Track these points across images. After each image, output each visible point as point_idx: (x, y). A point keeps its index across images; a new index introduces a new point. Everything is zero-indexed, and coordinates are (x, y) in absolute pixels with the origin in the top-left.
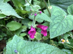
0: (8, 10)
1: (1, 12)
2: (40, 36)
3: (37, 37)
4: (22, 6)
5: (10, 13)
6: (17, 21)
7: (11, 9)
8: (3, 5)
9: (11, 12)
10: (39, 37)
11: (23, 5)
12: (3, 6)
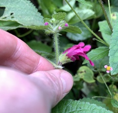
0: (28, 15)
1: (12, 17)
2: (91, 74)
3: (85, 75)
4: (55, 10)
5: (30, 21)
6: (43, 42)
7: (34, 14)
8: (17, 3)
9: (32, 19)
10: (89, 77)
11: (59, 8)
12: (18, 6)
